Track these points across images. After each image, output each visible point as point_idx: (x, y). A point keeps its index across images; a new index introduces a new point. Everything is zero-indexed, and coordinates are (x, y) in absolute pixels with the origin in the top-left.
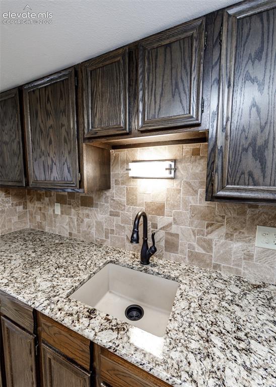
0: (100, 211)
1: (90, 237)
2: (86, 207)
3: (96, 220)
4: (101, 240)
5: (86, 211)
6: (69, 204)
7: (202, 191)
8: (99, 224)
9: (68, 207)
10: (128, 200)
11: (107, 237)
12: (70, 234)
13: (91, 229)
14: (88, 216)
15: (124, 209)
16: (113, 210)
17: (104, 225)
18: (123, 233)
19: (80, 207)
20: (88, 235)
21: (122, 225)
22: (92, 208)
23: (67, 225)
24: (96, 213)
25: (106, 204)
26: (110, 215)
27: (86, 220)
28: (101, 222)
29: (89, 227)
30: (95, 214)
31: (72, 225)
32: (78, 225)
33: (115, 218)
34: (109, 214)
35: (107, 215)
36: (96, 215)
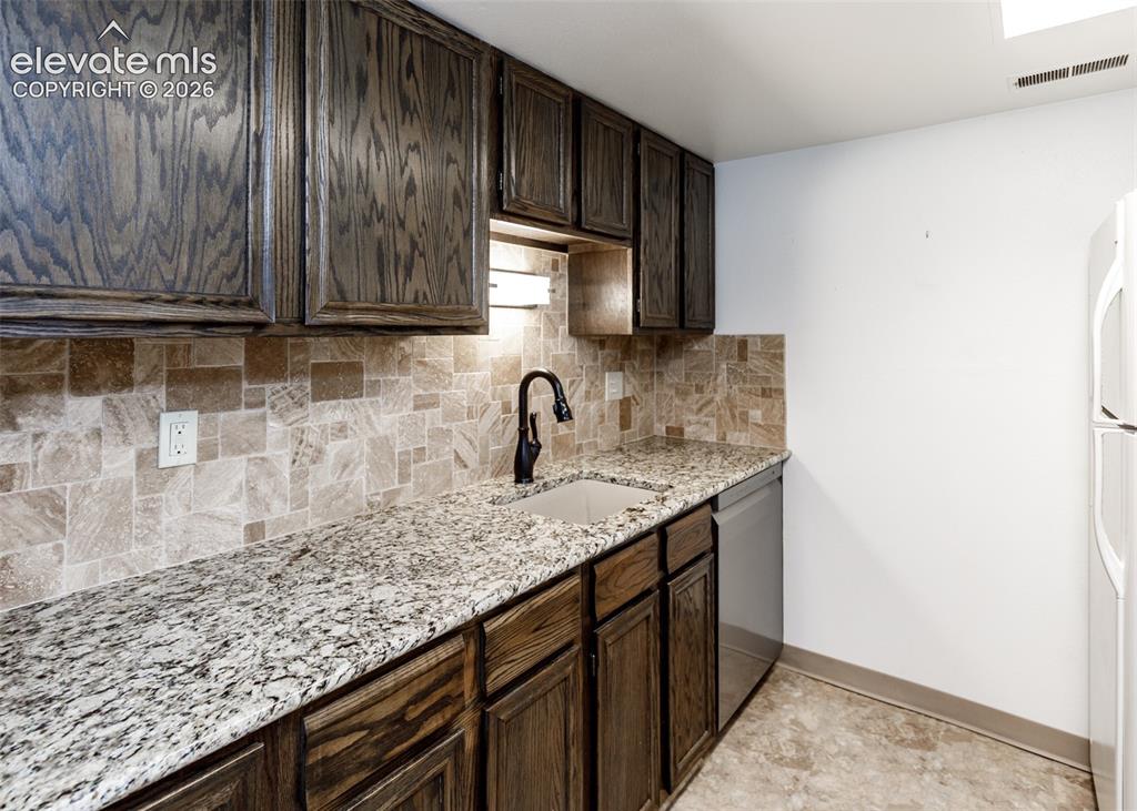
0: (386, 404)
1: (347, 502)
2: (333, 402)
3: (371, 434)
4: (385, 494)
5: (333, 412)
6: (249, 406)
7: (564, 328)
8: (381, 445)
9: (249, 419)
10: (457, 361)
11: (404, 477)
12: (254, 531)
13: (352, 474)
14: (342, 430)
15: (450, 384)
16: (421, 392)
17: (398, 442)
18: (447, 449)
19: (310, 404)
20: (339, 497)
21: (445, 427)
22: (356, 401)
23: (235, 499)
24: (371, 412)
25: (402, 379)
26: (416, 408)
27: (333, 448)
28: (386, 437)
29: (346, 466)
30: (368, 418)
31: (264, 488)
32: (299, 477)
33: (428, 413)
34: (411, 405)
35: (407, 411)
36: (374, 418)
